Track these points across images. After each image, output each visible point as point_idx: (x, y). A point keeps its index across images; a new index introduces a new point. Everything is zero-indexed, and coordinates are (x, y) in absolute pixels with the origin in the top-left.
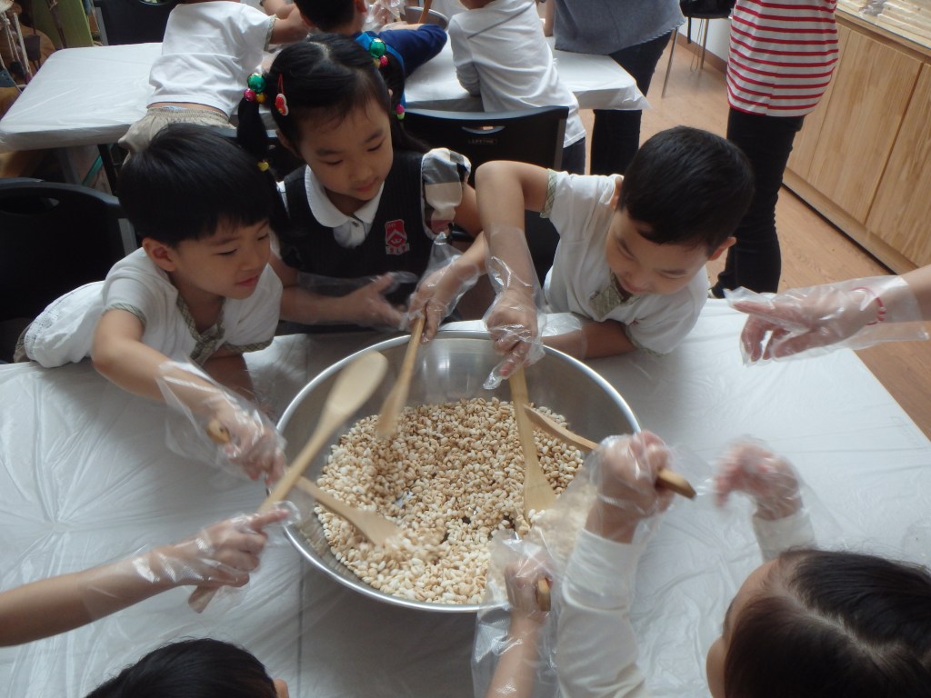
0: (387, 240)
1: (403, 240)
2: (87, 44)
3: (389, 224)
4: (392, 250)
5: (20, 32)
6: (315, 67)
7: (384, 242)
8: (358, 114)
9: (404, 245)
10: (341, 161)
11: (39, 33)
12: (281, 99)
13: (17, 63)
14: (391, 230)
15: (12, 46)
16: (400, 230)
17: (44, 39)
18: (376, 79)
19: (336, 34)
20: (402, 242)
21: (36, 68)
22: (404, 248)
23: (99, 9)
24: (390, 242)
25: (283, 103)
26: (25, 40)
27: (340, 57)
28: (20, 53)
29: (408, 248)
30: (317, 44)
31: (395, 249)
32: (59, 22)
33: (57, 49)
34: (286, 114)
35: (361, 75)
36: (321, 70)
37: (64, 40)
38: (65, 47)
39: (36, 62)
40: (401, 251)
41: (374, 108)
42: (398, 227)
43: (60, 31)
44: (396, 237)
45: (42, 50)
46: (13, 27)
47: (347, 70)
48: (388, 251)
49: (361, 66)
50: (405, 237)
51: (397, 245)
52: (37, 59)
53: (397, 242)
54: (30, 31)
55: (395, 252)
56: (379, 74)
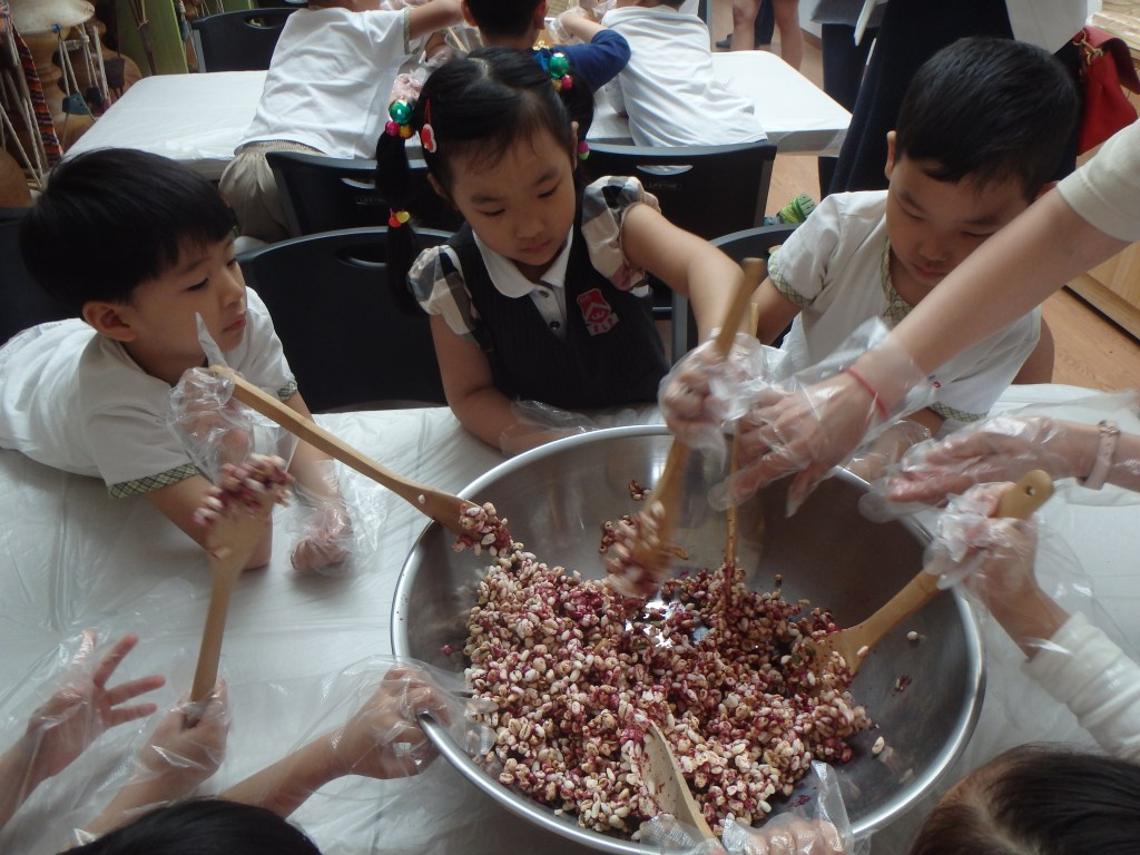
0: (586, 318)
1: (607, 311)
2: (179, 71)
3: (582, 298)
4: (596, 328)
5: (101, 54)
6: (469, 88)
7: (582, 320)
8: (522, 148)
9: (609, 316)
10: (503, 210)
11: (122, 56)
12: (428, 131)
13: (95, 89)
14: (587, 304)
15: (91, 70)
16: (599, 301)
17: (129, 65)
18: (551, 103)
19: (501, 47)
20: (606, 315)
21: (117, 96)
22: (610, 321)
23: (197, 33)
24: (590, 319)
25: (429, 135)
26: (105, 63)
27: (503, 74)
28: (100, 80)
29: (615, 318)
30: (476, 60)
31: (600, 325)
32: (149, 44)
33: (145, 75)
34: (434, 150)
35: (529, 99)
36: (476, 91)
37: (152, 66)
38: (154, 73)
39: (118, 90)
40: (609, 327)
41: (545, 140)
42: (595, 298)
43: (150, 55)
44: (595, 311)
45: (126, 77)
46: (94, 48)
47: (510, 92)
48: (592, 332)
49: (529, 86)
50: (608, 307)
51: (601, 320)
52: (118, 86)
53: (599, 316)
54: (112, 54)
55: (601, 330)
56: (557, 97)
